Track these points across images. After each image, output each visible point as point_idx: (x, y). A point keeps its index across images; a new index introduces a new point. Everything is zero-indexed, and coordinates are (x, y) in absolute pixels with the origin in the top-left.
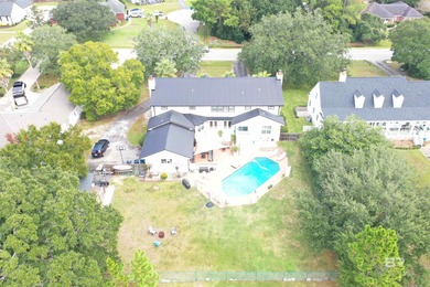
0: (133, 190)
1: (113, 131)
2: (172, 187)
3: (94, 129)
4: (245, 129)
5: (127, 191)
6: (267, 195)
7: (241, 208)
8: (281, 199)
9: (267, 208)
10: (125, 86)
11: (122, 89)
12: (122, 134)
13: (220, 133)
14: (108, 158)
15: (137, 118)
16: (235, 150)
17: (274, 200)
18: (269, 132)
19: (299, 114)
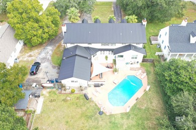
0: (54, 100)
1: (43, 55)
2: (78, 98)
3: (32, 53)
4: (122, 56)
5: (51, 101)
6: (135, 105)
7: (120, 116)
8: (144, 108)
9: (136, 115)
10: (48, 27)
11: (46, 30)
12: (49, 57)
13: (106, 57)
14: (40, 75)
15: (57, 45)
16: (116, 71)
17: (140, 109)
18: (136, 58)
19: (153, 42)
